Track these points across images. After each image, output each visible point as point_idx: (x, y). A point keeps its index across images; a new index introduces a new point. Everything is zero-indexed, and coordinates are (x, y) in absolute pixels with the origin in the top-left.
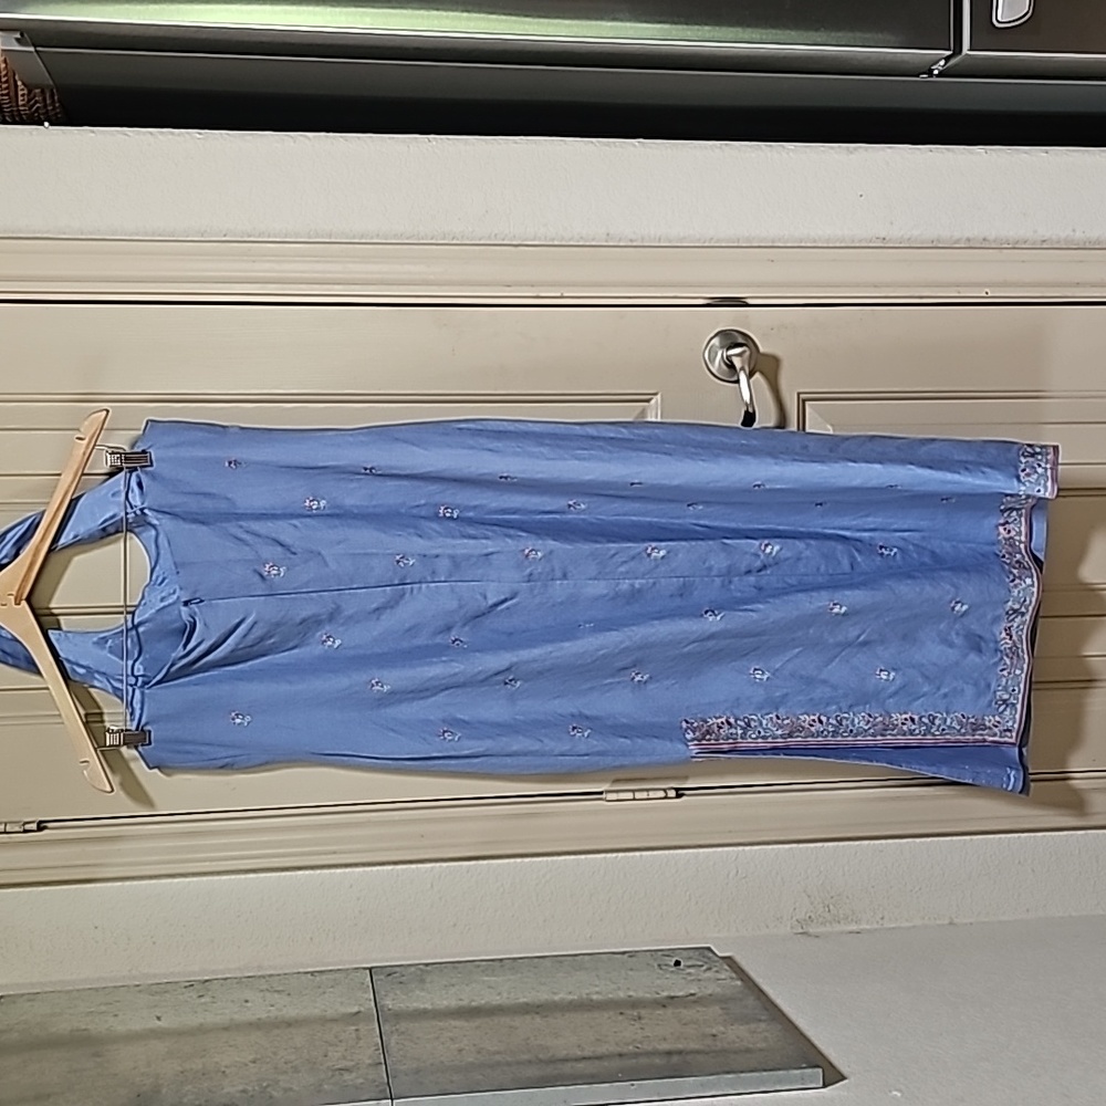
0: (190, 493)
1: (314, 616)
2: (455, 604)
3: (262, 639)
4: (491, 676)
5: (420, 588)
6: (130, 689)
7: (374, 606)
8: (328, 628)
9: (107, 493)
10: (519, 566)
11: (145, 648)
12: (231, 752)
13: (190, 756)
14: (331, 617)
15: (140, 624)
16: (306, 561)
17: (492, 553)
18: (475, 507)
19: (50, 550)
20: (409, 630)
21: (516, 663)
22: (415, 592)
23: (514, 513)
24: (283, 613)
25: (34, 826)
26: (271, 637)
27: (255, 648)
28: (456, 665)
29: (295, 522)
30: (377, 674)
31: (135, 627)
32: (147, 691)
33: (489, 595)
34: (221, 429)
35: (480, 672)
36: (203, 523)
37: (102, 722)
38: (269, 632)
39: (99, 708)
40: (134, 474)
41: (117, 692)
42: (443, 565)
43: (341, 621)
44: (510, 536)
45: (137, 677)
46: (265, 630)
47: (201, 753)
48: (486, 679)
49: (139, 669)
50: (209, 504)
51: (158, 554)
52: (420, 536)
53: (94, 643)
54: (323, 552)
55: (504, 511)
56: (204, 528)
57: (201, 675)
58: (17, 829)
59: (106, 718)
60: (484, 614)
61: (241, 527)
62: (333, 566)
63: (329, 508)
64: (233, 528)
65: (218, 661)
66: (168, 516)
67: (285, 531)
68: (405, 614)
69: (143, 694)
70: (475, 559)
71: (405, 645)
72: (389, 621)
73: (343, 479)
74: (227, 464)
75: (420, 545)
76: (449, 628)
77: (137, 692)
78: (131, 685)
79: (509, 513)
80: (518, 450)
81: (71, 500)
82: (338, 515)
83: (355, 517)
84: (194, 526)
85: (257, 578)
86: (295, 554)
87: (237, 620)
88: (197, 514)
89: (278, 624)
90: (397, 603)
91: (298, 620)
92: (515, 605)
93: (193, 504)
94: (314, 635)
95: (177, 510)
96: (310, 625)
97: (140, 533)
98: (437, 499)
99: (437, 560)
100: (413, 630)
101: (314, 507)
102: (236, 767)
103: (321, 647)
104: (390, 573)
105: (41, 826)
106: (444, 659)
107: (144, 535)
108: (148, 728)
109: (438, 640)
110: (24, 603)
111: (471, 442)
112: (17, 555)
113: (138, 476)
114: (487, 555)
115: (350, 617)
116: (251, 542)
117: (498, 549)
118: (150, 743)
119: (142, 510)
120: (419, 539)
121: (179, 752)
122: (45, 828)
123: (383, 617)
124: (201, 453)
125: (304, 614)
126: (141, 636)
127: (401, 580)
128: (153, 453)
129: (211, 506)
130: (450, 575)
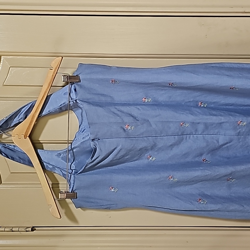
0: (95, 94)
1: (145, 147)
2: (205, 144)
3: (123, 156)
4: (222, 177)
5: (190, 137)
6: (70, 175)
7: (171, 144)
8: (150, 152)
9: (62, 93)
10: (235, 129)
11: (76, 158)
12: (109, 203)
13: (93, 204)
14: (152, 148)
15: (74, 148)
16: (142, 124)
17: (223, 123)
18: (214, 103)
19: (39, 117)
20: (185, 155)
21: (234, 172)
22: (188, 138)
23: (231, 106)
24: (132, 146)
25: (30, 229)
26: (127, 156)
27: (121, 160)
28: (207, 171)
29: (138, 107)
30: (172, 173)
31: (72, 149)
32: (76, 176)
33: (219, 141)
34: (109, 67)
35: (217, 175)
36: (100, 106)
37: (59, 187)
38: (126, 153)
39: (58, 181)
40: (73, 85)
41: (64, 175)
42: (201, 127)
43: (156, 150)
44: (232, 115)
45: (72, 170)
46: (125, 153)
47: (97, 203)
48: (220, 178)
49: (73, 167)
50: (103, 99)
51: (82, 120)
52: (192, 114)
53: (56, 155)
54: (149, 120)
55: (227, 105)
56: (101, 108)
57: (98, 170)
58: (23, 230)
59: (60, 186)
60: (217, 149)
61: (116, 109)
62: (154, 126)
63: (152, 102)
64: (113, 109)
65: (105, 165)
66: (86, 103)
67: (134, 111)
68: (184, 147)
69: (74, 177)
70: (215, 125)
71: (182, 161)
72: (176, 151)
73: (159, 89)
74: (111, 82)
75: (191, 118)
76: (201, 155)
77: (72, 176)
78: (70, 173)
79: (229, 106)
80: (240, 75)
81: (47, 96)
82: (156, 105)
83: (163, 105)
84: (97, 107)
85: (122, 130)
86: (138, 120)
87: (113, 148)
88: (98, 103)
89: (130, 150)
90: (180, 143)
91: (138, 149)
92: (231, 146)
93: (96, 99)
94: (144, 155)
95: (90, 101)
96: (143, 151)
97: (75, 111)
98: (198, 99)
99: (198, 125)
100: (186, 155)
101: (146, 101)
102: (111, 209)
103: (147, 160)
104: (178, 130)
105: (33, 229)
106: (201, 168)
107: (77, 111)
108: (76, 191)
109: (197, 159)
110: (28, 138)
111: (218, 72)
112: (26, 118)
113: (75, 86)
114: (221, 123)
115: (160, 149)
116: (120, 115)
117: (227, 121)
118: (77, 198)
119: (76, 100)
120: (191, 116)
121: (88, 202)
122: (35, 230)
123: (174, 149)
124: (101, 77)
125: (141, 146)
126: (74, 153)
127: (182, 133)
128: (81, 77)
129: (104, 100)
130: (203, 132)
